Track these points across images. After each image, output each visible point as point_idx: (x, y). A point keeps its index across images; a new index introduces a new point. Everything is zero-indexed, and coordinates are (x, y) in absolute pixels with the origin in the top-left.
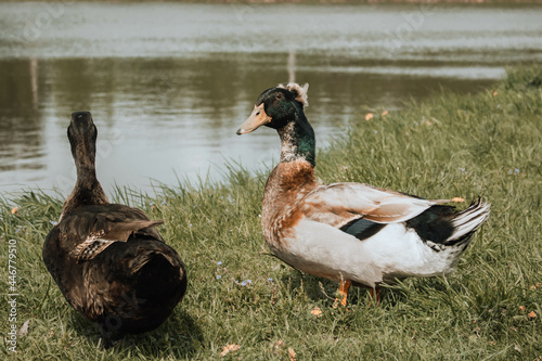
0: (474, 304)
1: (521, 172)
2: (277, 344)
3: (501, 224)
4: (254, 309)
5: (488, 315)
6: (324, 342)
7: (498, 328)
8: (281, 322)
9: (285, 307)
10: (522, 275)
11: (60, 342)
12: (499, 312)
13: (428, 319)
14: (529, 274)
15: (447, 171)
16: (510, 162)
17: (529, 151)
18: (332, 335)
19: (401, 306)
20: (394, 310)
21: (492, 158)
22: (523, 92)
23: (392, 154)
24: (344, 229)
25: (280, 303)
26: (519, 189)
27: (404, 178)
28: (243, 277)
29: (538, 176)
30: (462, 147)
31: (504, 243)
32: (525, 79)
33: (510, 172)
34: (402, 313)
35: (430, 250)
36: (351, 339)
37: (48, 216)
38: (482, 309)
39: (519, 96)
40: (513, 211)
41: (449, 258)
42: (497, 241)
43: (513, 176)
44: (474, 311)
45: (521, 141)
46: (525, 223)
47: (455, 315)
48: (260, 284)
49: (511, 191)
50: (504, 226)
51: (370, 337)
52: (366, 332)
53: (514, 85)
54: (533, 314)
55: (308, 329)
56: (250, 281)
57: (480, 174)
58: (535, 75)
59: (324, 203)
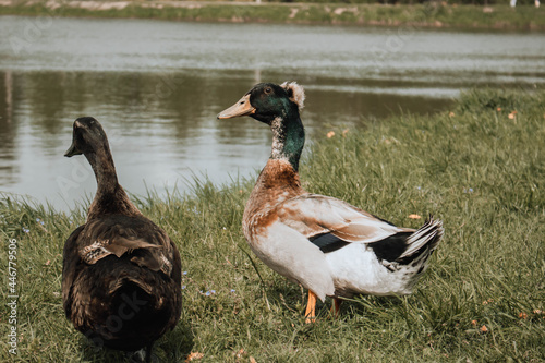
0: (429, 317)
1: (475, 191)
2: (239, 353)
3: (455, 240)
4: (217, 319)
5: (443, 329)
6: (284, 352)
7: (451, 341)
8: (243, 331)
9: (247, 317)
10: (474, 290)
11: (29, 347)
12: (452, 325)
13: (384, 331)
14: (482, 290)
15: (404, 189)
16: (465, 181)
17: (484, 170)
18: (292, 345)
19: (359, 318)
20: (352, 322)
21: (448, 177)
22: (479, 114)
23: (352, 171)
24: (312, 239)
25: (243, 313)
26: (474, 208)
27: (364, 195)
28: (207, 287)
29: (492, 195)
30: (420, 166)
31: (458, 259)
32: (480, 101)
33: (464, 191)
34: (359, 325)
35: (385, 270)
36: (310, 350)
37: (22, 225)
38: (436, 323)
39: (475, 117)
40: (467, 228)
41: (403, 279)
42: (452, 257)
43: (468, 195)
44: (429, 325)
45: (476, 161)
46: (478, 240)
47: (410, 328)
48: (223, 295)
49: (465, 209)
50: (459, 242)
51: (328, 347)
52: (324, 343)
53: (470, 106)
54: (484, 328)
55: (269, 339)
56: (214, 292)
57: (436, 192)
58: (490, 98)
59: (298, 212)
